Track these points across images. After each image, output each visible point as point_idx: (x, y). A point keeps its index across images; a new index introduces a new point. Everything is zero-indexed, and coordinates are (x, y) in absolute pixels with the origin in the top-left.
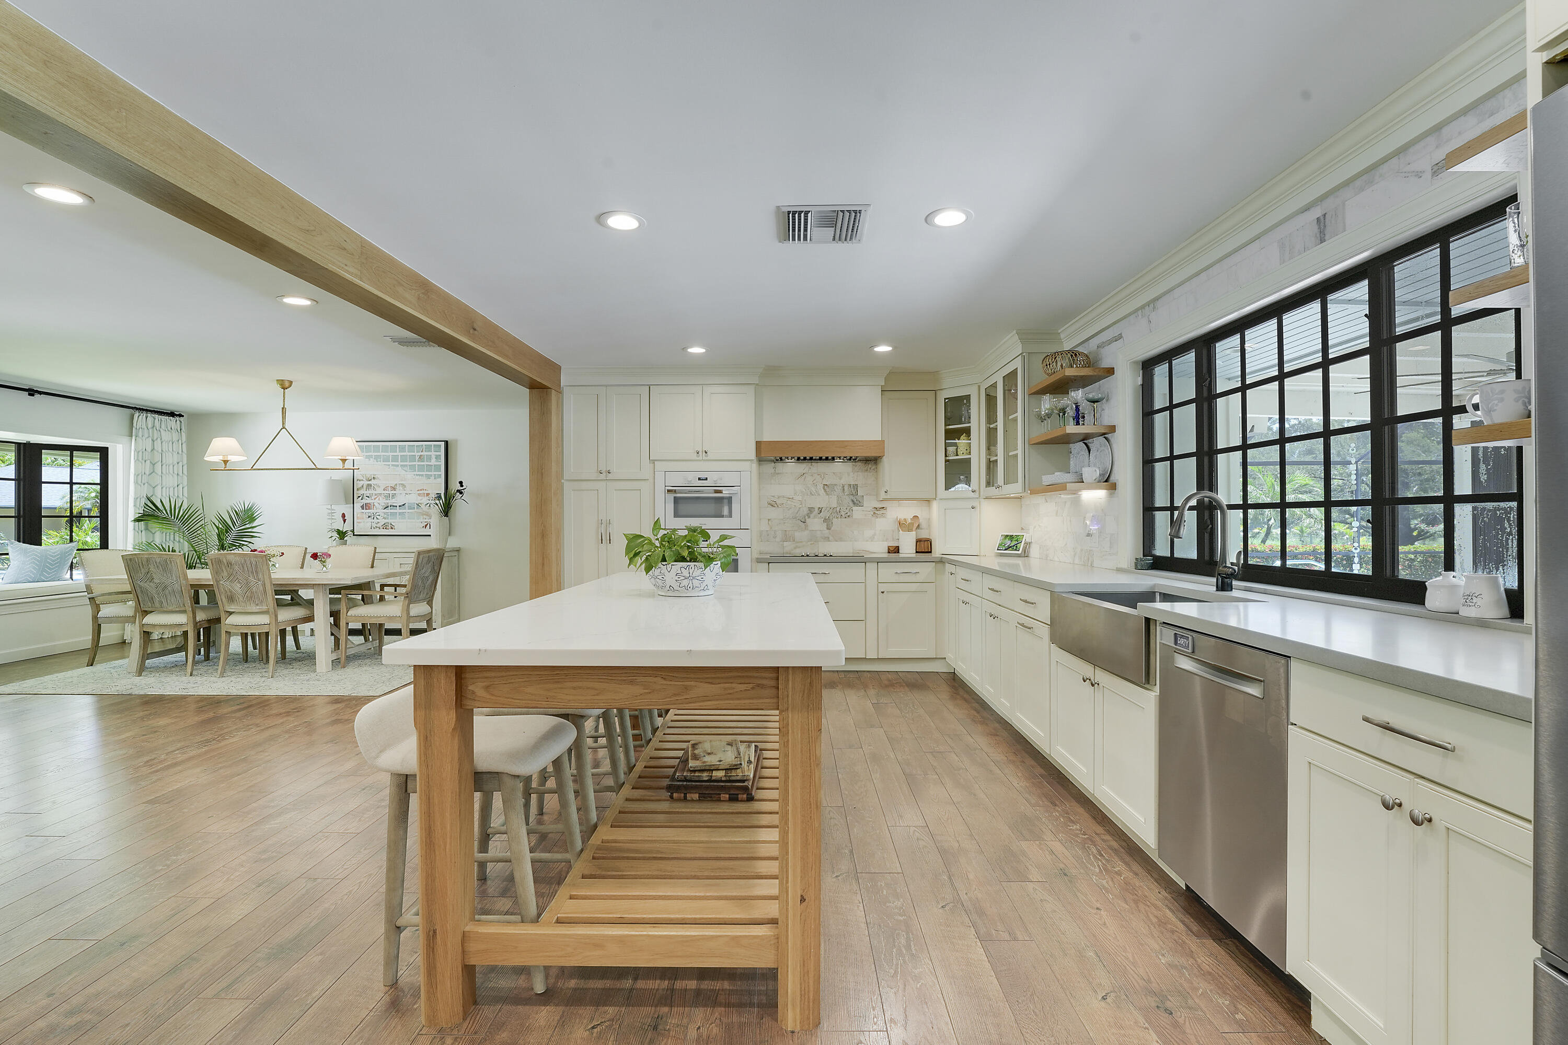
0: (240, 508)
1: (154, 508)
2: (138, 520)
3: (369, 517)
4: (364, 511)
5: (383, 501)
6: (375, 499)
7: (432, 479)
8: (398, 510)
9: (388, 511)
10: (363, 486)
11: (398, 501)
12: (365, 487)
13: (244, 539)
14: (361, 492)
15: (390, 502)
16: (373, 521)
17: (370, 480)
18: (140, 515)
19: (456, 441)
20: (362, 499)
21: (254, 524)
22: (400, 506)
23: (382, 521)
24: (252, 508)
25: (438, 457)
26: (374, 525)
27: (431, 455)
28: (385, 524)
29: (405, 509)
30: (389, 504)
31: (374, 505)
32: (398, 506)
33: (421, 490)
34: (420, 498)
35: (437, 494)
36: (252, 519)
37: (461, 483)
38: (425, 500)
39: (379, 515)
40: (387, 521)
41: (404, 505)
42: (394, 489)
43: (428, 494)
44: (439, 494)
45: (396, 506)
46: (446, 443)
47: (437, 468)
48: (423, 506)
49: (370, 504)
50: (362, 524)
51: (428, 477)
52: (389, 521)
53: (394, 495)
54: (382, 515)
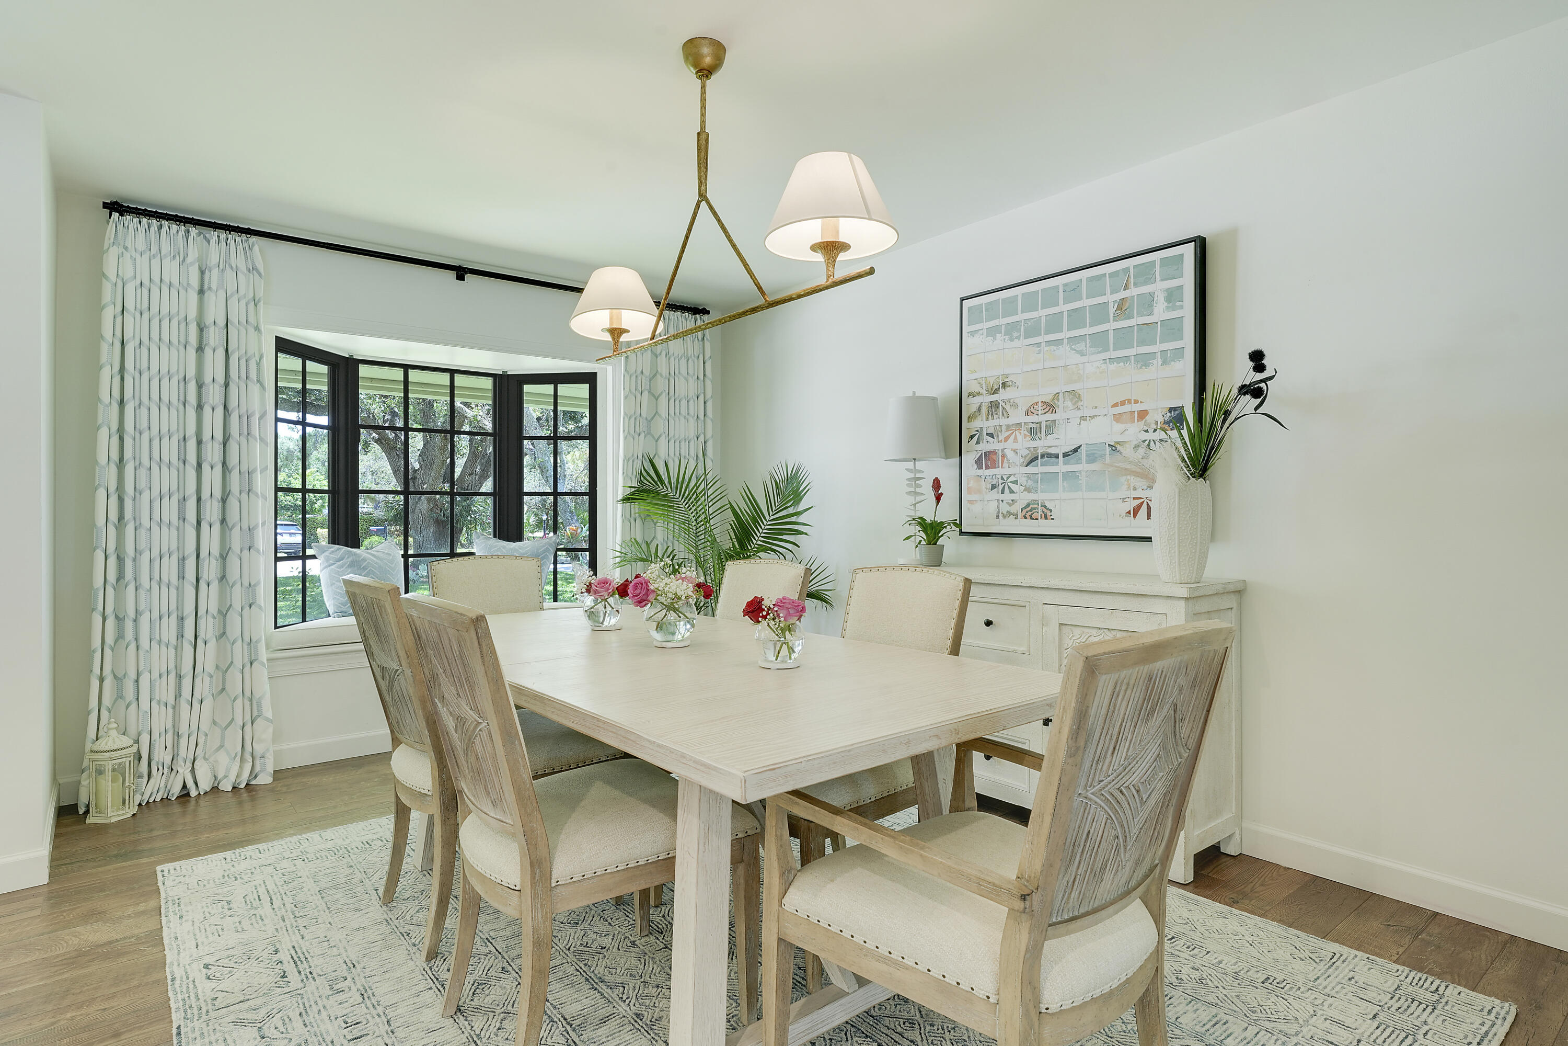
0: (781, 475)
1: (656, 479)
2: (626, 500)
3: (994, 487)
4: (984, 472)
5: (1023, 444)
6: (1006, 439)
7: (1156, 370)
8: (1061, 467)
9: (1037, 469)
10: (979, 409)
11: (1060, 441)
12: (984, 410)
13: (784, 537)
14: (977, 424)
15: (1043, 444)
16: (1002, 497)
17: (996, 391)
18: (633, 489)
19: (1232, 234)
20: (978, 443)
21: (801, 507)
22: (1065, 455)
23: (1024, 498)
24: (798, 473)
25: (1173, 296)
26: (1005, 508)
27: (1151, 295)
28: (1028, 505)
29: (1079, 461)
30: (1040, 452)
31: (1004, 456)
32: (1061, 456)
33: (1123, 403)
34: (1118, 427)
35: (1171, 410)
36: (797, 497)
37: (1257, 358)
38: (1133, 432)
39: (1015, 482)
40: (1032, 496)
41: (1076, 450)
42: (1050, 407)
43: (1143, 414)
44: (1175, 409)
45: (1057, 456)
46: (1201, 244)
47: (1172, 329)
48: (1127, 451)
49: (994, 452)
50: (977, 508)
51: (1144, 360)
52: (1040, 496)
53: (1050, 428)
54: (1022, 480)
